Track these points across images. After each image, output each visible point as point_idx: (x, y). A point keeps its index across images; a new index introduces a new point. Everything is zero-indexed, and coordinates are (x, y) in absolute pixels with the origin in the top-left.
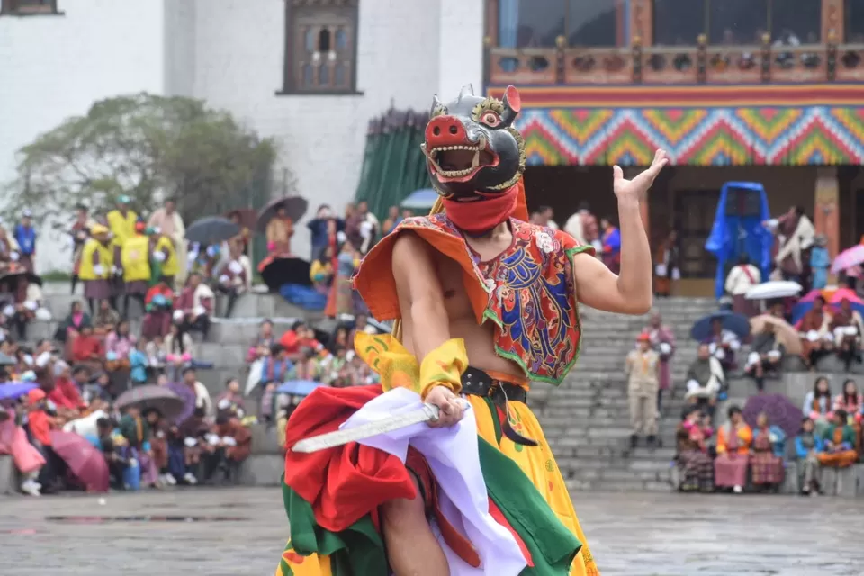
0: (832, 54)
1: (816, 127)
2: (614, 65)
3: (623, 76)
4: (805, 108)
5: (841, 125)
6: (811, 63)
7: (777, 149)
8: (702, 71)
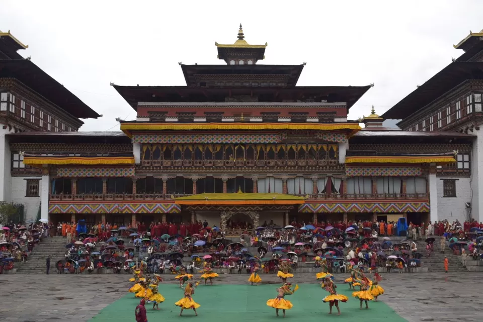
0: (104, 196)
1: (101, 207)
2: (70, 197)
3: (71, 199)
4: (99, 205)
5: (105, 207)
6: (101, 197)
7: (95, 211)
8: (83, 198)
